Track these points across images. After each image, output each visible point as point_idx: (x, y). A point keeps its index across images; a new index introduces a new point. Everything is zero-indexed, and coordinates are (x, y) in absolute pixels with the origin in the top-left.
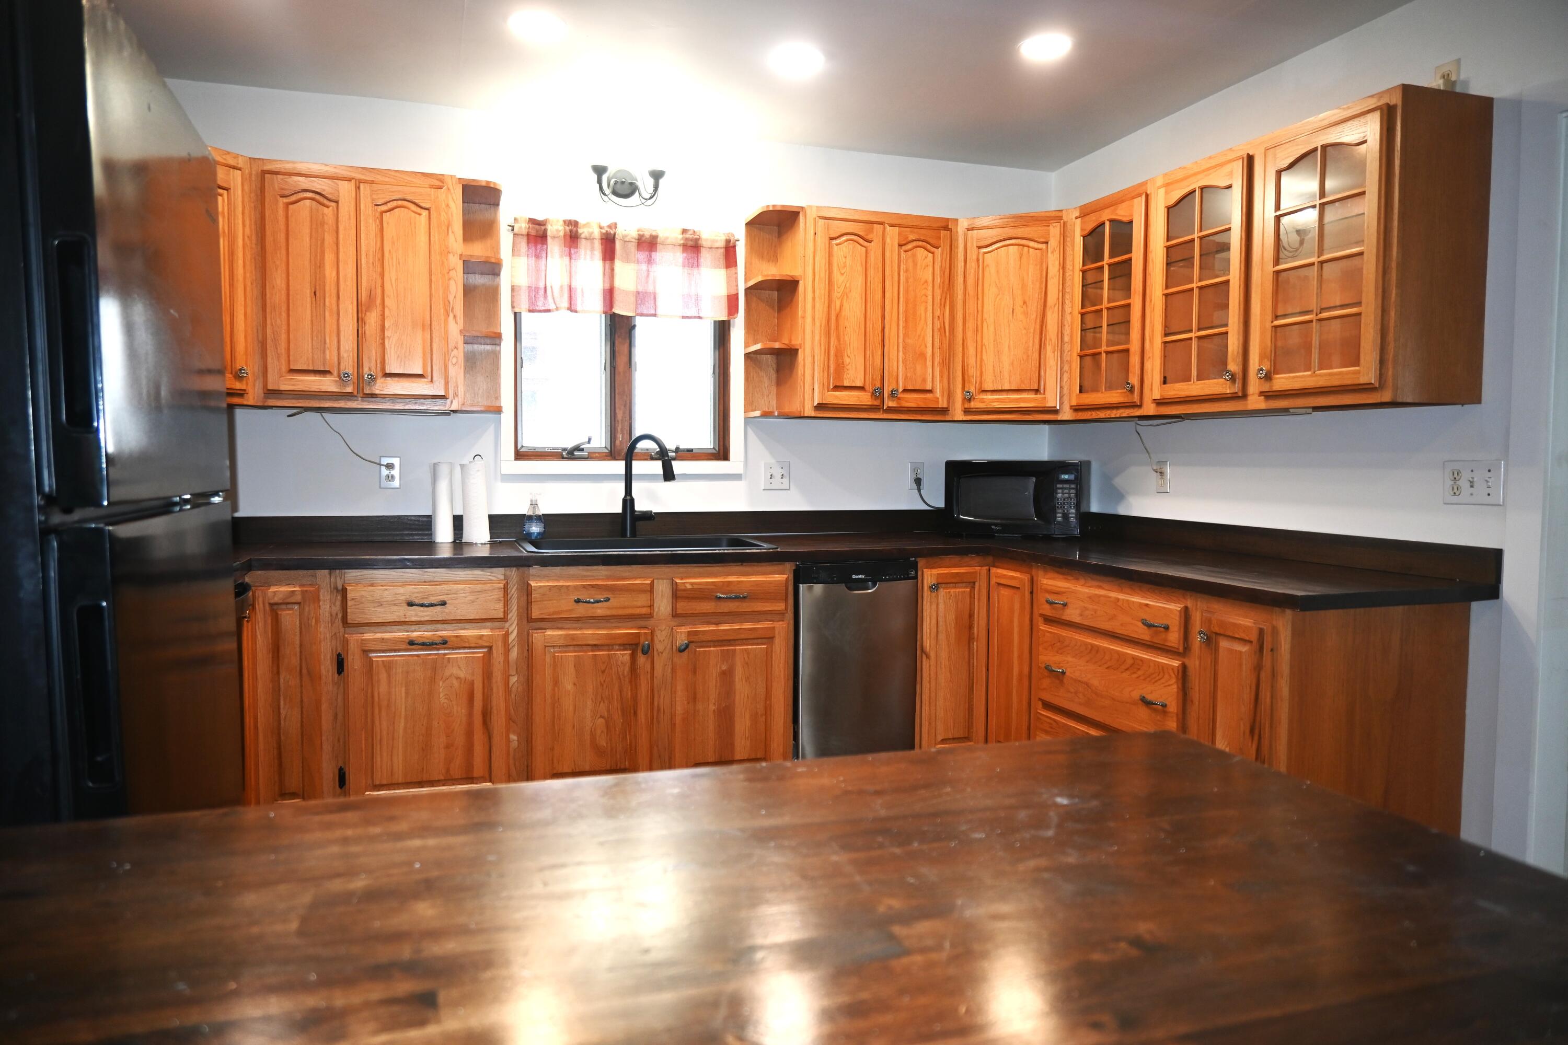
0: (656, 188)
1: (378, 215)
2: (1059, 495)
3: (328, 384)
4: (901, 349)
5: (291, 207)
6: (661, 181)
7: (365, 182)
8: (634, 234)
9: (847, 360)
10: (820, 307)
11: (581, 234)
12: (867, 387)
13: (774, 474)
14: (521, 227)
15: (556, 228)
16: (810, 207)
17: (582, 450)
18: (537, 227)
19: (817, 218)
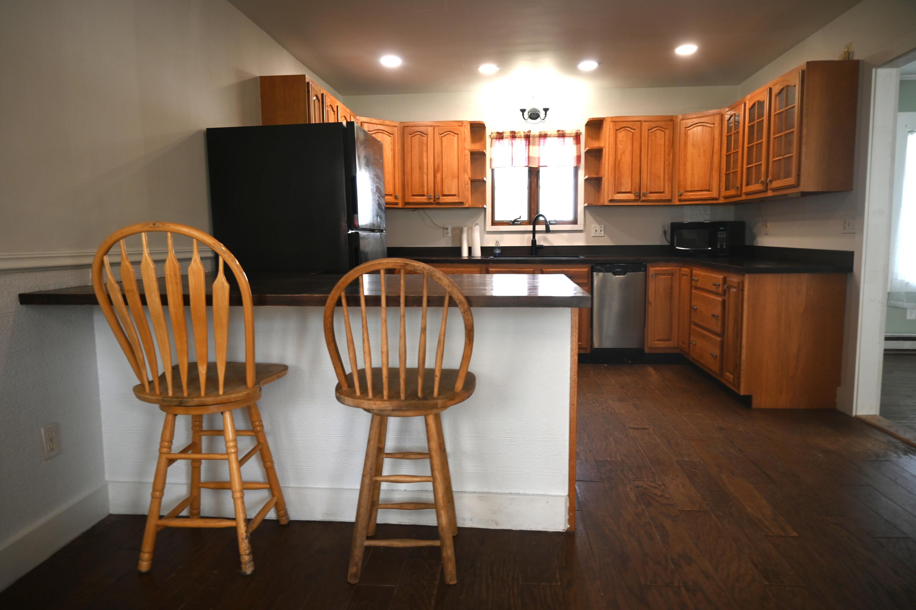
0: (546, 114)
1: (441, 138)
2: (719, 237)
3: (423, 199)
4: (649, 175)
5: (413, 138)
6: (547, 112)
7: (436, 126)
8: (537, 134)
9: (623, 181)
10: (612, 159)
11: (517, 136)
12: (633, 192)
13: (597, 230)
14: (494, 136)
15: (507, 134)
16: (608, 117)
17: (518, 221)
18: (500, 135)
19: (610, 122)
